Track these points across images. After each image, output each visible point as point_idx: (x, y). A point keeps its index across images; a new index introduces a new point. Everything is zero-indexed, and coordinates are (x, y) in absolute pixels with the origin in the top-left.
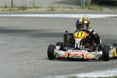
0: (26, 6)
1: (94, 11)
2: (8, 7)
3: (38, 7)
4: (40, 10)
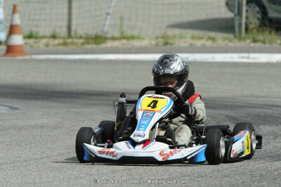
0: (103, 34)
1: (267, 45)
2: (60, 38)
3: (133, 38)
4: (136, 43)
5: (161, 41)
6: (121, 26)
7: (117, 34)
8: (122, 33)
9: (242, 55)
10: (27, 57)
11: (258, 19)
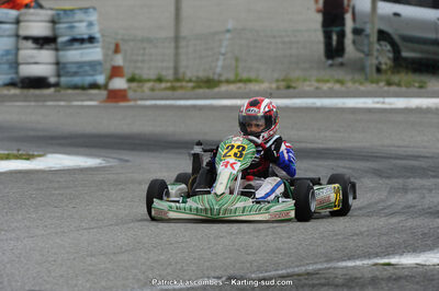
0: (216, 77)
1: (404, 89)
2: (167, 81)
3: (249, 81)
4: (254, 87)
5: (283, 84)
6: (237, 67)
7: (231, 76)
8: (237, 75)
9: (377, 100)
10: (131, 103)
11: (389, 58)
